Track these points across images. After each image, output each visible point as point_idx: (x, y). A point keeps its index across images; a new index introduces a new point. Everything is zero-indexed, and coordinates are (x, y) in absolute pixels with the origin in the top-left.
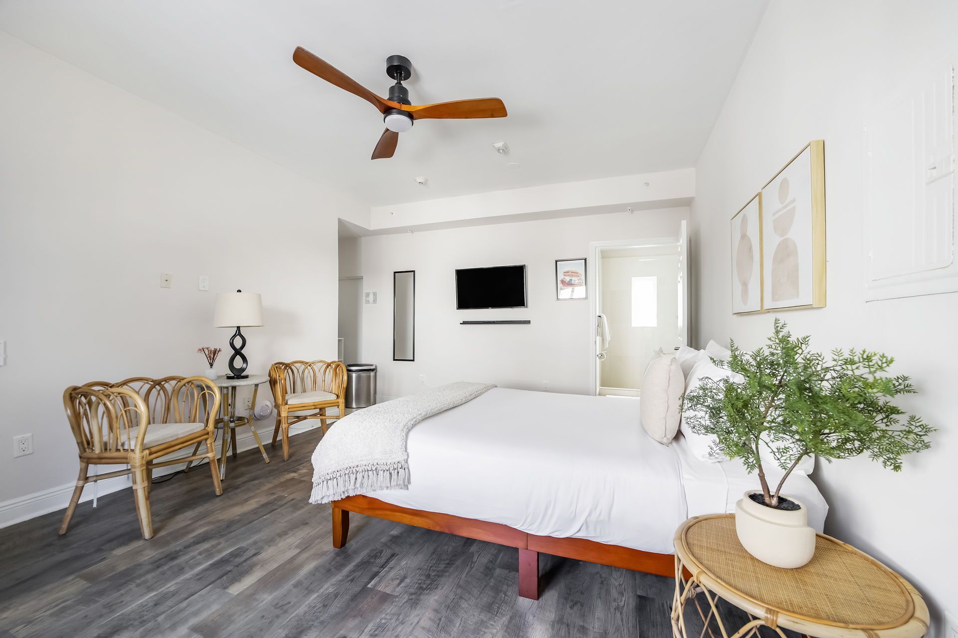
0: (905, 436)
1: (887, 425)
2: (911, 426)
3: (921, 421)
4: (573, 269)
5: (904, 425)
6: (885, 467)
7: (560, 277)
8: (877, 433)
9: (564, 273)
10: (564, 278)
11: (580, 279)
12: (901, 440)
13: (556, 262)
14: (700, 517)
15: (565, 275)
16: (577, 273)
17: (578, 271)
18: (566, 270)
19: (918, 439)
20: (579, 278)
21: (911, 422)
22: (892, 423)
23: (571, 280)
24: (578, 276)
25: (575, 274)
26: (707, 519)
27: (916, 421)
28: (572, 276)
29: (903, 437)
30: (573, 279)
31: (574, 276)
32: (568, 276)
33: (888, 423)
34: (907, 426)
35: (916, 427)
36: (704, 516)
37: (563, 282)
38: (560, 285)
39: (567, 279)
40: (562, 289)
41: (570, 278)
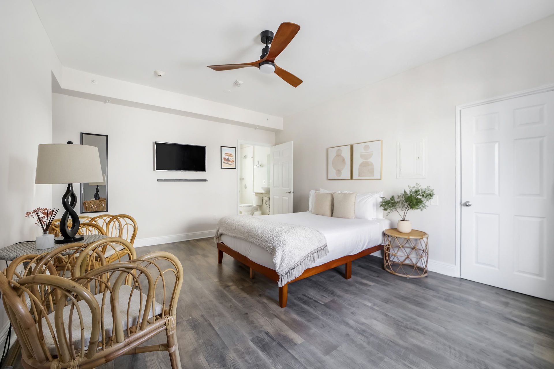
4: (230, 152)
7: (223, 156)
9: (226, 154)
13: (221, 147)
15: (226, 155)
16: (232, 155)
18: (226, 152)
20: (232, 158)
23: (228, 158)
24: (232, 156)
25: (231, 155)
28: (229, 156)
30: (230, 158)
32: (227, 155)
37: (224, 159)
38: (223, 160)
39: (227, 157)
40: (224, 163)
41: (228, 157)
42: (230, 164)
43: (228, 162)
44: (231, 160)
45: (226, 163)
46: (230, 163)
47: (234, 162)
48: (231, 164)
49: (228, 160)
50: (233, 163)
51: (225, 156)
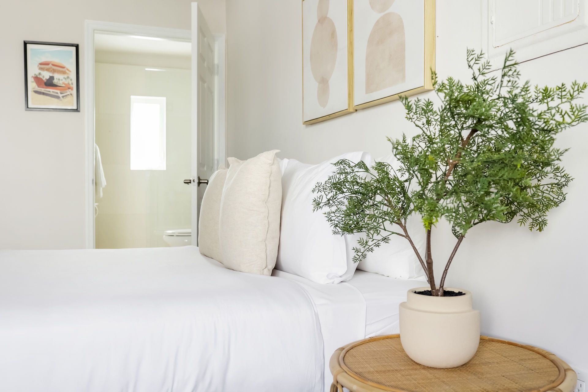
0: (551, 190)
1: (539, 180)
2: (557, 178)
3: (564, 171)
4: (56, 61)
5: (551, 178)
6: (531, 229)
7: (33, 70)
8: (533, 190)
9: (41, 64)
10: (40, 74)
11: (68, 77)
12: (549, 194)
13: (25, 44)
14: (347, 346)
15: (41, 69)
16: (63, 67)
17: (64, 64)
18: (44, 59)
19: (559, 192)
20: (66, 76)
21: (557, 174)
22: (543, 177)
23: (52, 78)
24: (64, 73)
25: (61, 69)
26: (354, 347)
27: (561, 172)
28: (54, 71)
29: (550, 191)
30: (56, 76)
31: (59, 72)
32: (48, 70)
33: (540, 178)
34: (554, 178)
35: (561, 177)
36: (351, 344)
37: (37, 79)
38: (32, 85)
39: (46, 75)
40: (36, 92)
41: (51, 75)
42: (58, 97)
43: (51, 90)
44: (60, 83)
45: (43, 94)
46: (59, 92)
47: (72, 89)
48: (61, 96)
49: (50, 83)
50: (69, 92)
51: (40, 71)
